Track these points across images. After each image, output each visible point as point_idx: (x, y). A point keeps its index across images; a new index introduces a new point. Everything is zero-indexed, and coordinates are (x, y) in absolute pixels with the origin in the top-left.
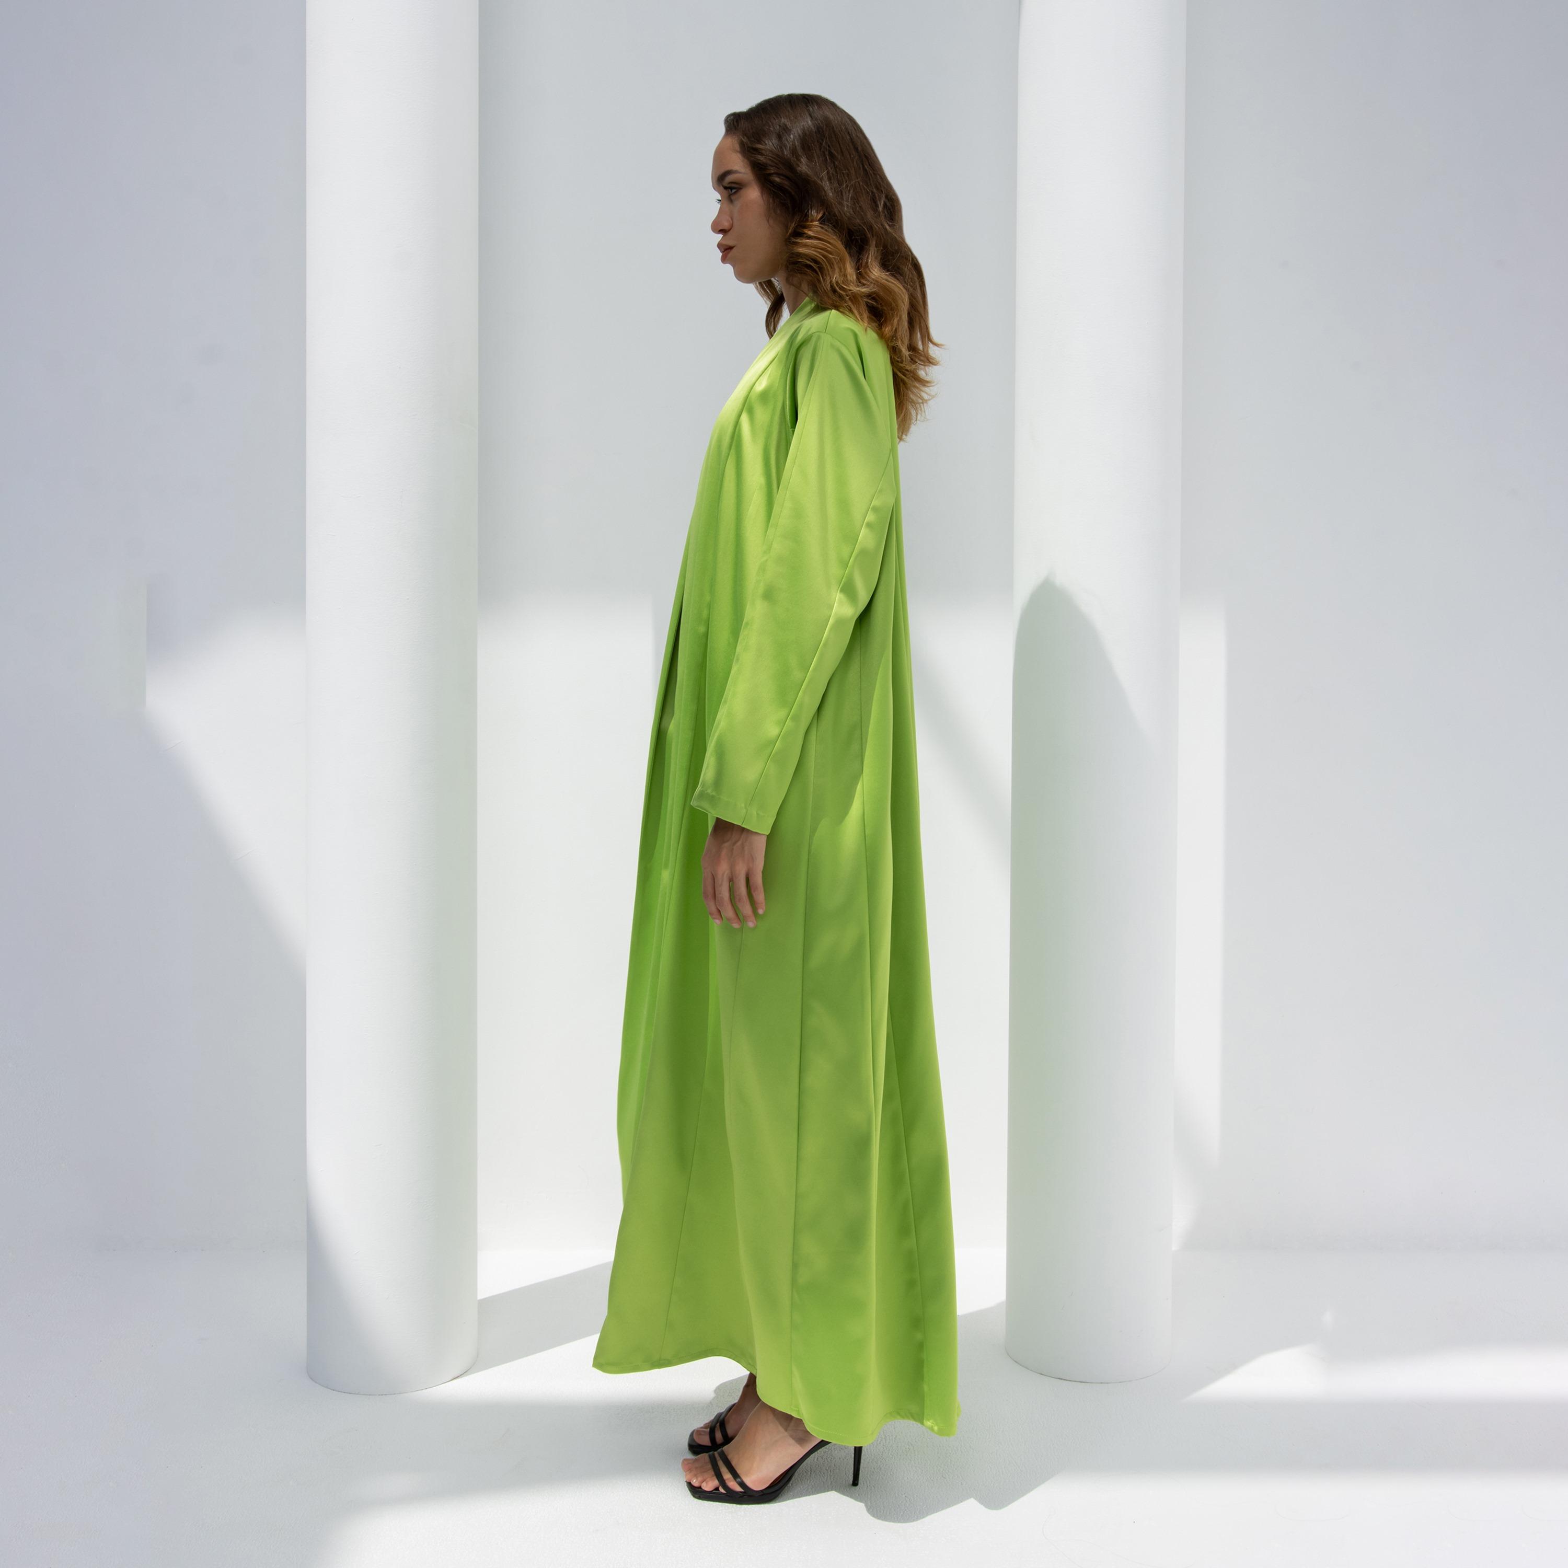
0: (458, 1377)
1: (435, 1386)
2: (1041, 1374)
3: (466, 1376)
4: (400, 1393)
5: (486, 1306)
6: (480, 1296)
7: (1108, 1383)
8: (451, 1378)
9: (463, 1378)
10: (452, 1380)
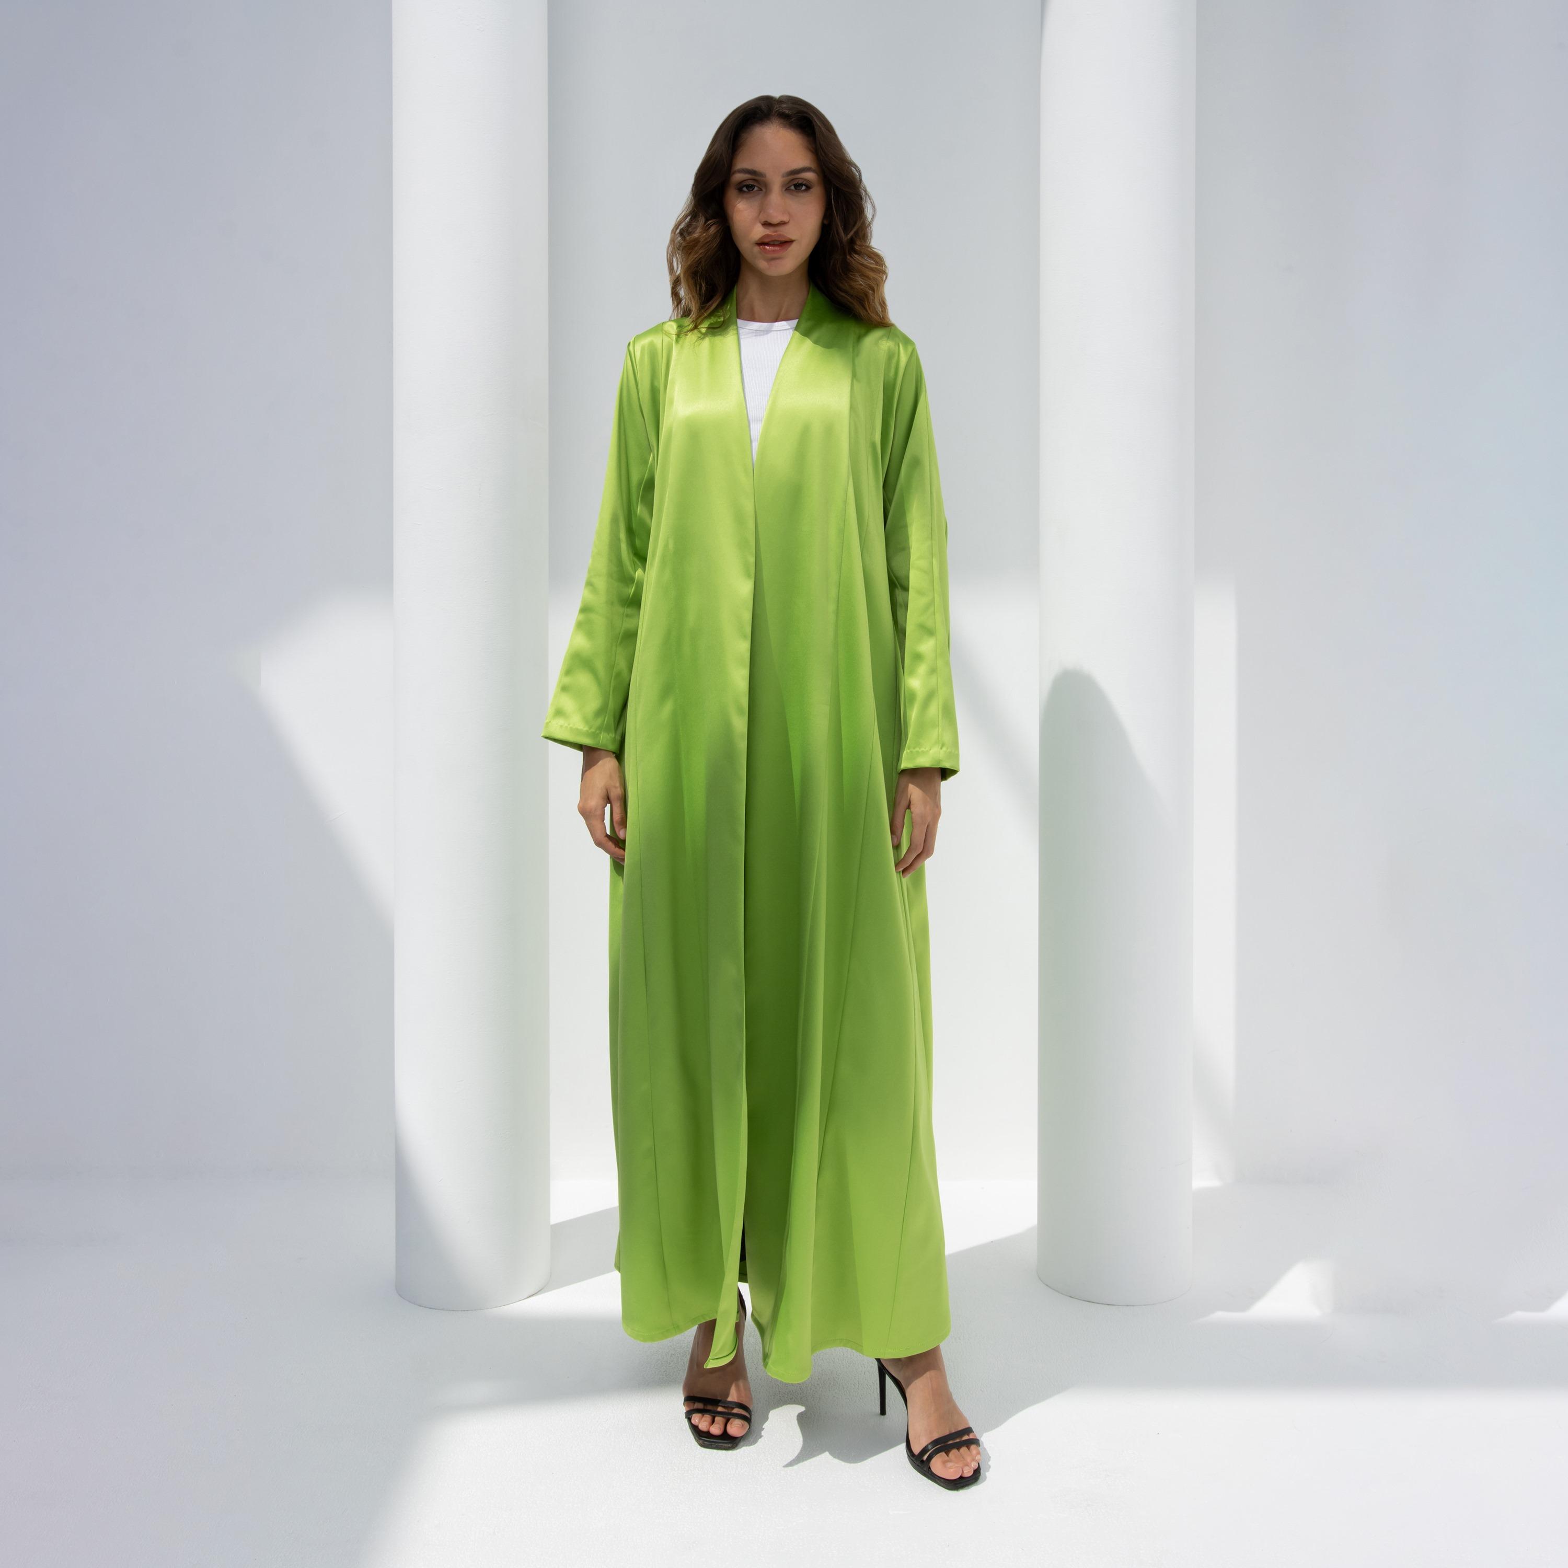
0: (533, 1295)
1: (512, 1303)
2: (1071, 1297)
3: (540, 1294)
4: (480, 1310)
5: (559, 1230)
6: (553, 1221)
7: (1133, 1306)
8: (526, 1297)
9: (538, 1296)
10: (527, 1298)
